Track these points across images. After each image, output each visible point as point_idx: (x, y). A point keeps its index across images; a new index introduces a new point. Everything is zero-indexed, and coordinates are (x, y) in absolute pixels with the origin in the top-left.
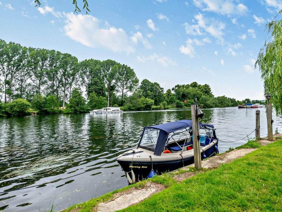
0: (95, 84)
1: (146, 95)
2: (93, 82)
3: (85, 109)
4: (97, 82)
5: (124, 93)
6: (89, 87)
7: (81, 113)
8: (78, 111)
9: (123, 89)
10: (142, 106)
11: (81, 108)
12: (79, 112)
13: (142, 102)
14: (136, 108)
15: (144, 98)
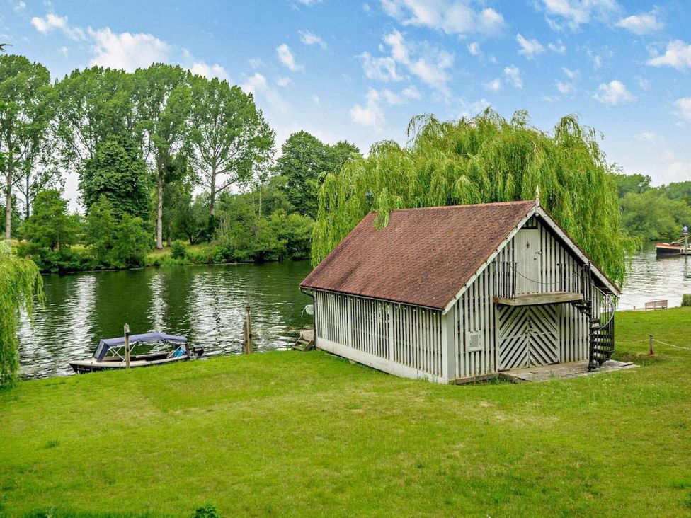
0: (110, 164)
1: (299, 195)
2: (102, 158)
3: (75, 257)
4: (117, 154)
5: (217, 189)
6: (91, 175)
7: (63, 272)
8: (54, 266)
9: (214, 174)
10: (273, 245)
11: (63, 255)
12: (57, 270)
13: (275, 230)
14: (252, 254)
15: (282, 216)
